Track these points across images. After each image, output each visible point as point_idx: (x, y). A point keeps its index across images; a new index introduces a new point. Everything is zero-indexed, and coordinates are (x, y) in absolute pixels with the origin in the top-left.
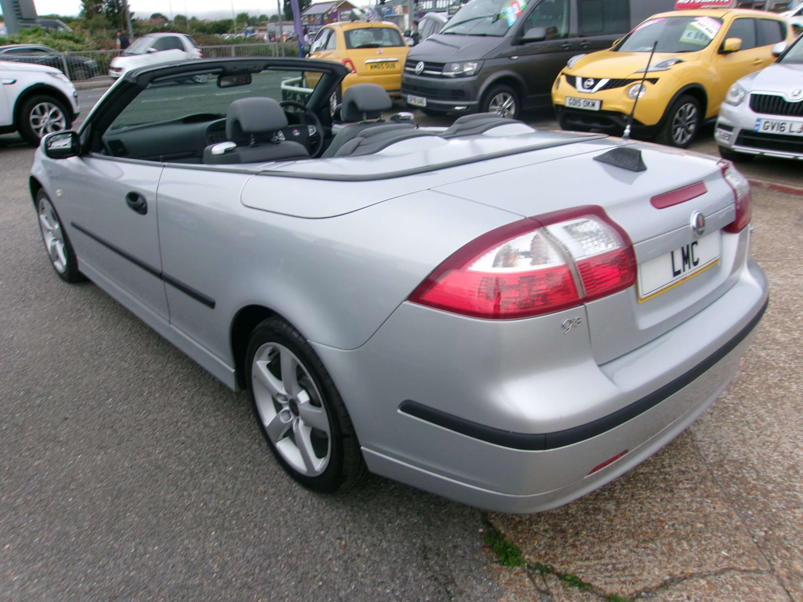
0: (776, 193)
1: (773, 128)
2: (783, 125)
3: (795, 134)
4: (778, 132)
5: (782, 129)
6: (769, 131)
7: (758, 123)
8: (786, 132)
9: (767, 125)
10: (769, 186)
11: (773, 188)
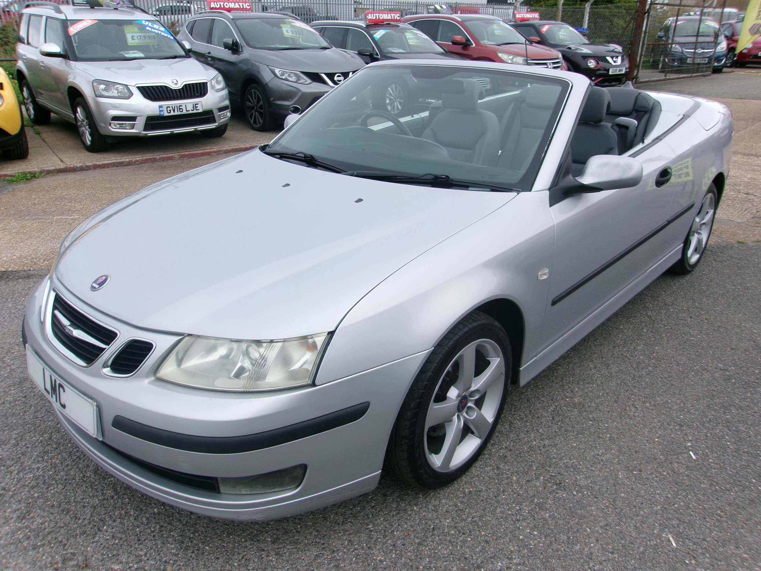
0: (185, 160)
1: (174, 111)
2: (181, 107)
3: (191, 112)
4: (179, 113)
5: (181, 110)
6: (172, 113)
7: (161, 109)
8: (184, 112)
9: (169, 109)
10: (179, 156)
11: (183, 157)
